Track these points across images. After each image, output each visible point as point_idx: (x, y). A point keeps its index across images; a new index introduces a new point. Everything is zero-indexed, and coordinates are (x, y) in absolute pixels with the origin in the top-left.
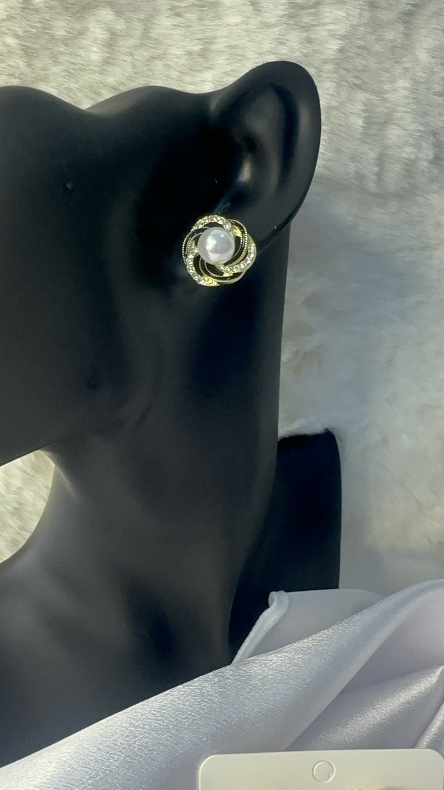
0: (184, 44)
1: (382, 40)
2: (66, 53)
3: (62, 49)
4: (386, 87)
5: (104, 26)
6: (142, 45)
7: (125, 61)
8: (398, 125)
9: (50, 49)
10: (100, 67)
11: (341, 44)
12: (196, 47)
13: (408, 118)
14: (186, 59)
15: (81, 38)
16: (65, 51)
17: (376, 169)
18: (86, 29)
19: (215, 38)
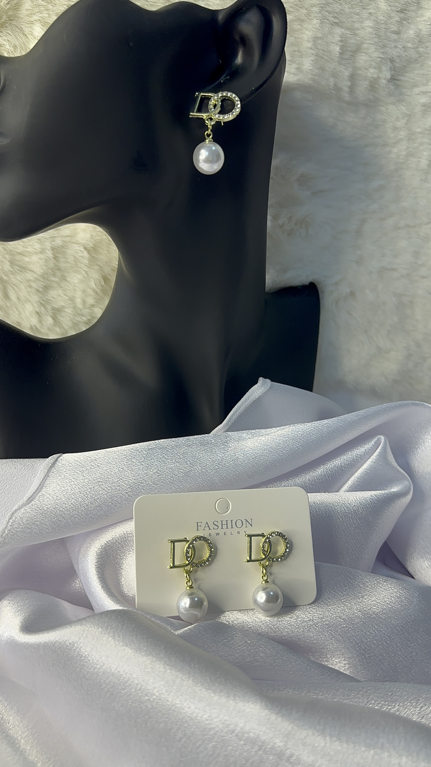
4: (357, 25)
8: (365, 53)
13: (372, 49)
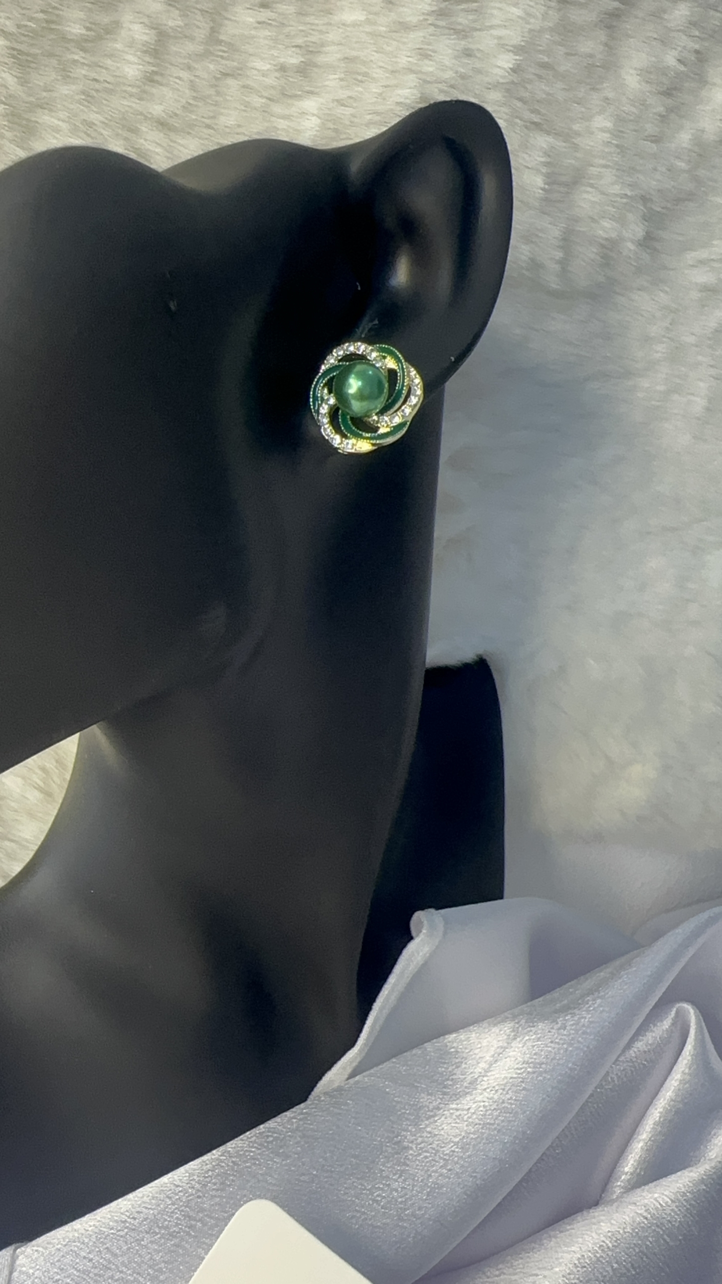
0: (275, 53)
1: (575, 55)
2: (83, 64)
3: (76, 57)
4: (578, 127)
5: (146, 20)
6: (206, 54)
7: (179, 78)
8: (592, 186)
9: (57, 56)
10: (139, 87)
11: (516, 60)
12: (293, 59)
13: (609, 176)
14: (276, 78)
15: (107, 39)
16: (82, 60)
17: (559, 255)
18: (117, 24)
19: (322, 45)
